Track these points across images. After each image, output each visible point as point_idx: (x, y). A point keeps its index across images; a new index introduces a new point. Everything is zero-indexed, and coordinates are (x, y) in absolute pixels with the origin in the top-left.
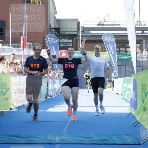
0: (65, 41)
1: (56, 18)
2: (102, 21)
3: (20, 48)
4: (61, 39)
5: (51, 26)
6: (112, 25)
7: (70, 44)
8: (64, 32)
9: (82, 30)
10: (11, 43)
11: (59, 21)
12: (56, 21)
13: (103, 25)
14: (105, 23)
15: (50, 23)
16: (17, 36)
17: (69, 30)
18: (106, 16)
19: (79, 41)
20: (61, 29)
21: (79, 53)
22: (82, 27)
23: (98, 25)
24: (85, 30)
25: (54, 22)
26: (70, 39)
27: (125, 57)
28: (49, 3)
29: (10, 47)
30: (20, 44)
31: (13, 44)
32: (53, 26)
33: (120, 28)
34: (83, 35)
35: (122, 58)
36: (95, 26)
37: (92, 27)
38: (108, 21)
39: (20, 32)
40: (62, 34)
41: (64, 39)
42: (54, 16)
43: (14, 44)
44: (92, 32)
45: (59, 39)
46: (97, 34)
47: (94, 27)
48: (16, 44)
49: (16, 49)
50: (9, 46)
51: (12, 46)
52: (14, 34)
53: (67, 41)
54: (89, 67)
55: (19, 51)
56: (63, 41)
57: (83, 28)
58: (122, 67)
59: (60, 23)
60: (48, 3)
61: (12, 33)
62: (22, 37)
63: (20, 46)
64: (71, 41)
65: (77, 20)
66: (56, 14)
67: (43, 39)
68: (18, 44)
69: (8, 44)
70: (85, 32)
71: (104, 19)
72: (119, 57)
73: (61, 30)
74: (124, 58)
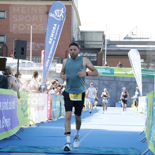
0: (89, 55)
1: (80, 30)
2: (130, 34)
3: (41, 62)
4: (85, 54)
5: (74, 39)
6: (140, 38)
7: (95, 59)
8: (88, 46)
9: (108, 44)
10: (31, 57)
11: (83, 33)
12: (80, 33)
13: (130, 38)
14: (132, 37)
15: (73, 35)
16: (38, 49)
17: (93, 43)
18: (134, 29)
19: (103, 55)
20: (85, 42)
21: (103, 69)
22: (107, 40)
23: (125, 38)
24: (111, 43)
25: (78, 35)
26: (95, 53)
27: (153, 73)
28: (73, 14)
29: (31, 61)
30: (41, 58)
31: (33, 58)
32: (76, 39)
33: (149, 42)
34: (108, 49)
35: (149, 74)
36: (122, 40)
37: (119, 40)
38: (136, 34)
39: (41, 46)
40: (87, 47)
41: (88, 53)
42: (78, 28)
43: (35, 58)
44: (118, 46)
45: (82, 54)
46: (124, 48)
47: (120, 40)
48: (37, 58)
49: (37, 64)
50: (29, 60)
51: (32, 60)
52: (34, 47)
53: (91, 55)
54: (113, 84)
55: (40, 66)
56: (86, 55)
57: (109, 41)
58: (150, 84)
59: (84, 35)
60: (71, 14)
61: (32, 46)
62: (43, 51)
63: (41, 60)
64: (95, 55)
65: (103, 32)
66: (80, 26)
67: (65, 53)
68: (39, 58)
69: (28, 58)
70: (110, 45)
71: (132, 32)
72: (147, 74)
73: (85, 44)
74: (151, 74)
